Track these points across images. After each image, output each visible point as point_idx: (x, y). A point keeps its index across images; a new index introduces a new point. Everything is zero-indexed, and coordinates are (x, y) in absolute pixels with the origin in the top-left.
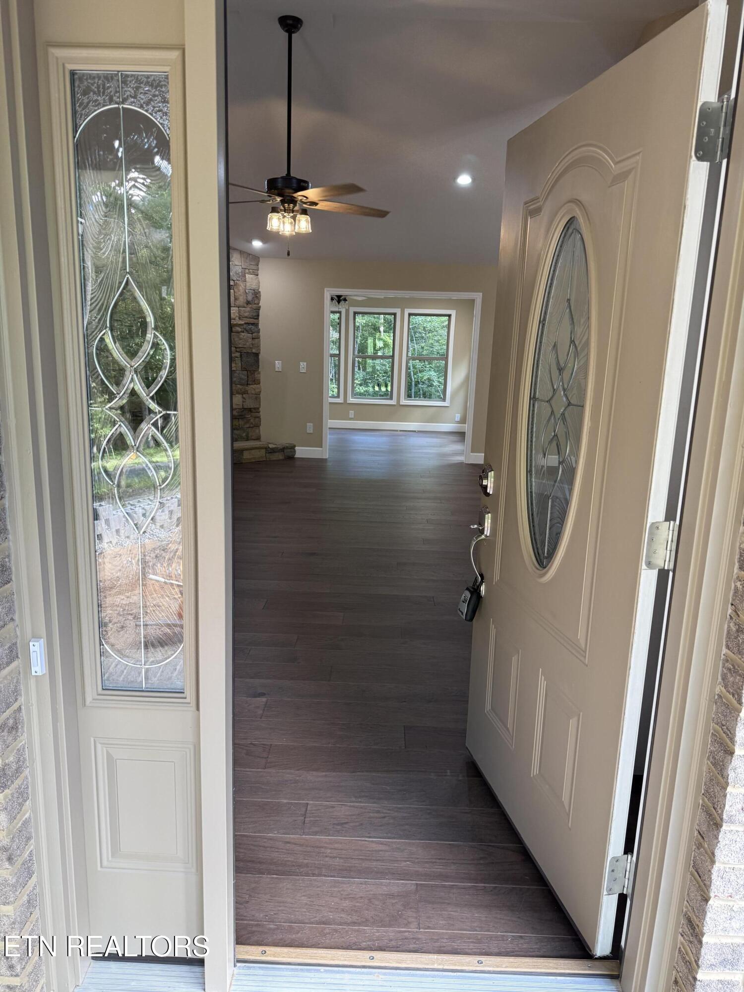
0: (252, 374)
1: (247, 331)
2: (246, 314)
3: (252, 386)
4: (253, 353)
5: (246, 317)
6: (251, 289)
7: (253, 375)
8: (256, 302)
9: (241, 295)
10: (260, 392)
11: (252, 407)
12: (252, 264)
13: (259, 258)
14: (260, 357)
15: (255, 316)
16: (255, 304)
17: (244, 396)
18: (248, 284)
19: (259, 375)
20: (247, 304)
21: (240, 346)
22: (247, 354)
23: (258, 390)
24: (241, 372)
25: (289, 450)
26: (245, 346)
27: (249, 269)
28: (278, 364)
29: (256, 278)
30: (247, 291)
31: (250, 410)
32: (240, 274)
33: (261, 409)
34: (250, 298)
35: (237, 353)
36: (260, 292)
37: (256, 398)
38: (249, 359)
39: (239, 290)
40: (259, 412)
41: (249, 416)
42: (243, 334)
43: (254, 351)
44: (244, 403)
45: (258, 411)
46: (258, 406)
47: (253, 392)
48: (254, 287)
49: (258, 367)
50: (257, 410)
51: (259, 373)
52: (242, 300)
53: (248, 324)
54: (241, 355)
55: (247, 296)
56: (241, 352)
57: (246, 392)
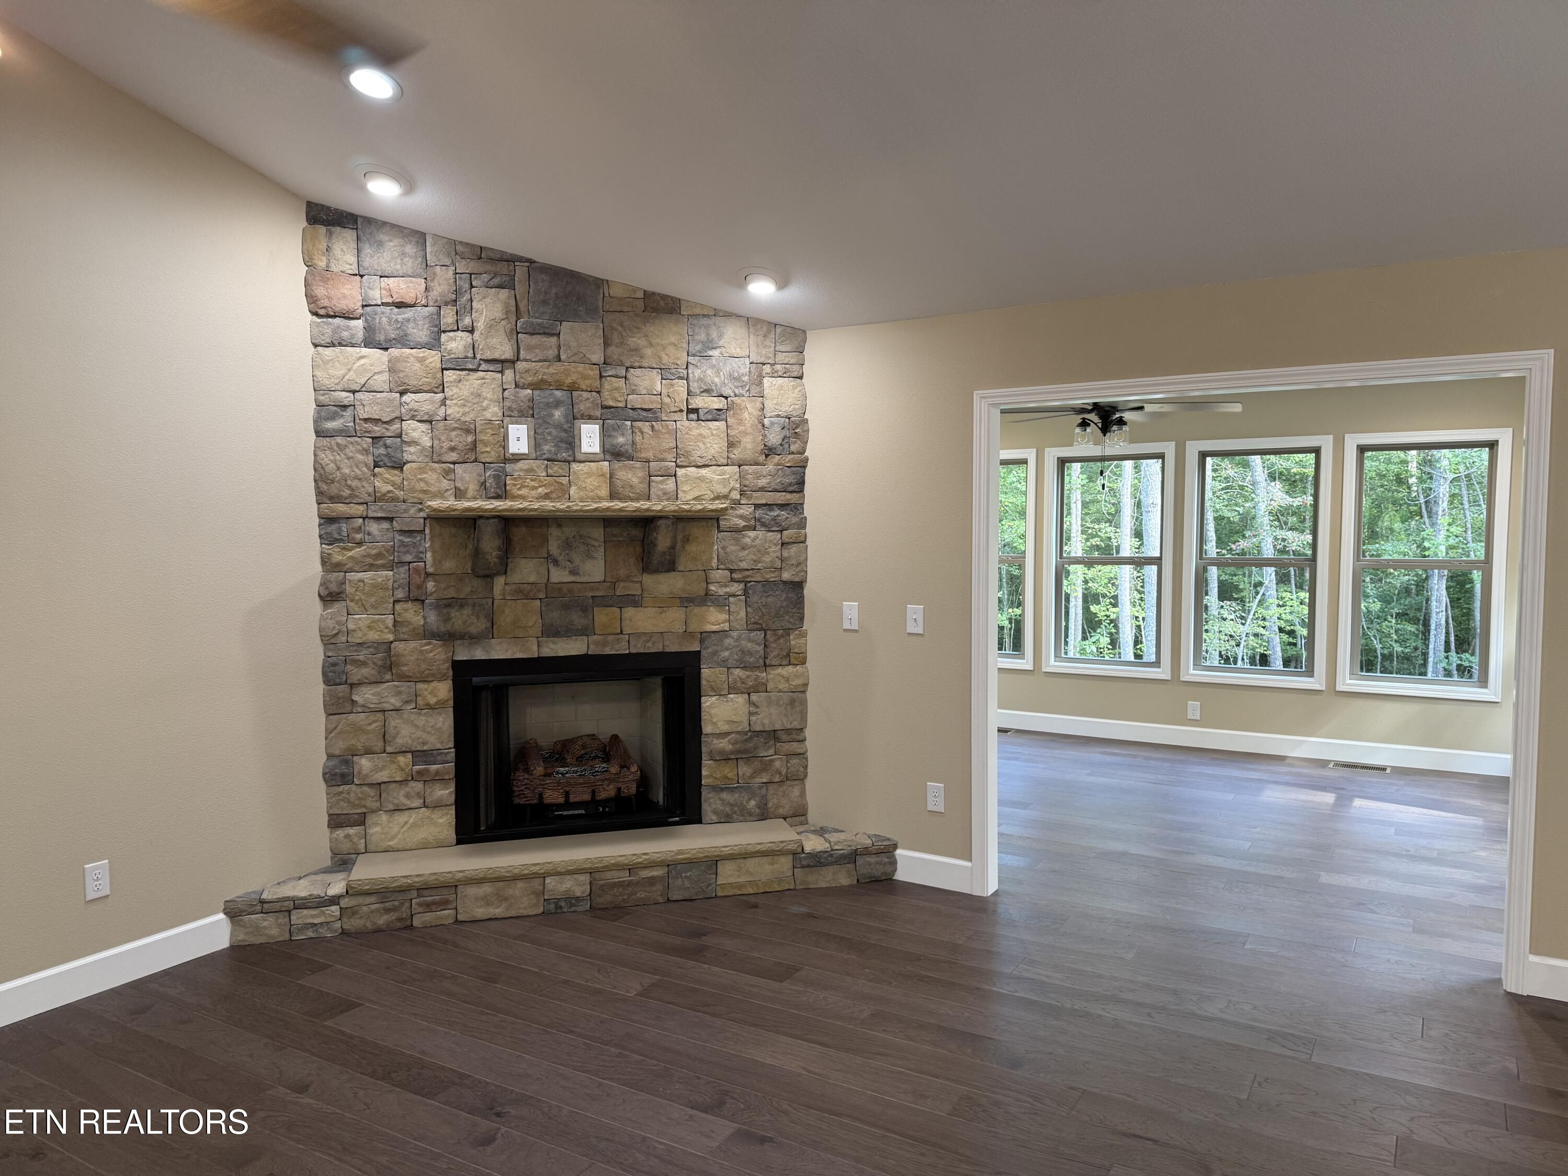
0: (782, 636)
1: (764, 525)
2: (763, 482)
3: (780, 670)
4: (785, 583)
5: (762, 489)
6: (778, 416)
7: (781, 641)
8: (793, 448)
9: (745, 433)
10: (806, 685)
11: (778, 727)
12: (782, 348)
13: (804, 332)
14: (806, 592)
15: (790, 484)
16: (793, 453)
17: (754, 697)
18: (769, 404)
19: (802, 641)
20: (767, 456)
21: (743, 565)
22: (764, 586)
23: (799, 682)
24: (745, 634)
25: (872, 859)
26: (760, 566)
27: (772, 365)
28: (851, 611)
29: (794, 388)
30: (766, 421)
31: (773, 735)
32: (746, 378)
33: (808, 733)
34: (774, 438)
35: (736, 585)
36: (805, 422)
37: (792, 702)
38: (770, 599)
39: (740, 422)
40: (803, 740)
41: (771, 751)
42: (752, 534)
43: (786, 576)
44: (753, 718)
45: (800, 738)
46: (796, 724)
47: (783, 686)
48: (786, 409)
49: (802, 619)
50: (797, 734)
51: (804, 635)
52: (749, 446)
53: (769, 506)
54: (746, 592)
55: (765, 436)
56: (746, 583)
57: (760, 688)
